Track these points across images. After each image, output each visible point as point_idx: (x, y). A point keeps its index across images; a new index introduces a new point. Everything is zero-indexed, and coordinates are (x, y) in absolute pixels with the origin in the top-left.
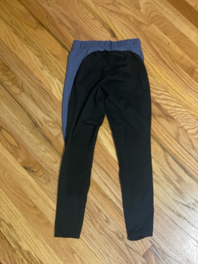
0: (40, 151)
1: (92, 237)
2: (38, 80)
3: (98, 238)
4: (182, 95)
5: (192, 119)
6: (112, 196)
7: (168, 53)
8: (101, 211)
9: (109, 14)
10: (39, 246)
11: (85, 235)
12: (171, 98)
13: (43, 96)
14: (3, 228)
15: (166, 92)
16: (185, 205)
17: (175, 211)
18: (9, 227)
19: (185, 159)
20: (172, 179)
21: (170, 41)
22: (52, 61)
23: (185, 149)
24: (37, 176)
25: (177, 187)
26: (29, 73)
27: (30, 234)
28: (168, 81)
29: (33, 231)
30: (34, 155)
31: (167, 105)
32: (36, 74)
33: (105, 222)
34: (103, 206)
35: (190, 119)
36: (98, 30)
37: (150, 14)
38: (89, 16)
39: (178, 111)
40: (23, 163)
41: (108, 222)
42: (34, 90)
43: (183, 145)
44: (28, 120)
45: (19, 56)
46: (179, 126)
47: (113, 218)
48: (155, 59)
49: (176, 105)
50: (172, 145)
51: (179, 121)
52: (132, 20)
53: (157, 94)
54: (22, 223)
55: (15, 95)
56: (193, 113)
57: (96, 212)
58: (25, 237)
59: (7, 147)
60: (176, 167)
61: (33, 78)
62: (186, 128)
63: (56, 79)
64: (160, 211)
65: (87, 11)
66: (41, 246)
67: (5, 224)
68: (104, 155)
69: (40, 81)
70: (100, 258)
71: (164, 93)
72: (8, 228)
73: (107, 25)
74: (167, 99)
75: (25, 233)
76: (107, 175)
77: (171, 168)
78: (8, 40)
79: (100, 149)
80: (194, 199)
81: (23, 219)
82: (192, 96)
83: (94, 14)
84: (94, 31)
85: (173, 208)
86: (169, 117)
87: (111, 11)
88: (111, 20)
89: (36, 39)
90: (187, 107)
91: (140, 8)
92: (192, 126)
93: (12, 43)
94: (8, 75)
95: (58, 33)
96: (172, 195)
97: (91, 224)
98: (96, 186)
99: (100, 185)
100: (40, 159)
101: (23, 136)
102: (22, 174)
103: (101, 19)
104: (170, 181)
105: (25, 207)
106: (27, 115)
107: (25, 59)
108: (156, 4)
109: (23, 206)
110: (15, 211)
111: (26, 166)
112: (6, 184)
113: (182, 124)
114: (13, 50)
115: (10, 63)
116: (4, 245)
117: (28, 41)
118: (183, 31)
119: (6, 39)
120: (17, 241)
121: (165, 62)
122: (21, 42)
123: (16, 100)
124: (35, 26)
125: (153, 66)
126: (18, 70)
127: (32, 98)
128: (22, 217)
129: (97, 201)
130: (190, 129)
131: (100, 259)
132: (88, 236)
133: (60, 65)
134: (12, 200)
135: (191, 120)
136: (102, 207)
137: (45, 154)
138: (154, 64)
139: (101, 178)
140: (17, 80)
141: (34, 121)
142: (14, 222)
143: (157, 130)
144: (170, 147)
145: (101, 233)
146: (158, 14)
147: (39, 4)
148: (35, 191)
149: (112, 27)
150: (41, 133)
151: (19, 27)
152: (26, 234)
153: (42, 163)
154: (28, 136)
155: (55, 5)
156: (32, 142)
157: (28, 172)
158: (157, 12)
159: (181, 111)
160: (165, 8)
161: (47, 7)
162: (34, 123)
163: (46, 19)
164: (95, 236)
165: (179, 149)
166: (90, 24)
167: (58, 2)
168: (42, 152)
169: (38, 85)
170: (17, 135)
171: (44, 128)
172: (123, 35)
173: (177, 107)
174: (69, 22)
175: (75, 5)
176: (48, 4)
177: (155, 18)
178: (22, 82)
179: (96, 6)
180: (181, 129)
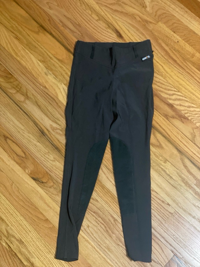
0: (49, 160)
1: (109, 249)
2: (43, 86)
3: (116, 250)
4: (196, 94)
7: (178, 51)
9: (113, 14)
10: (53, 262)
11: (101, 247)
12: (184, 98)
13: (49, 102)
14: (13, 245)
15: (179, 92)
17: (197, 217)
18: (20, 243)
20: (190, 183)
21: (180, 39)
22: (57, 66)
24: (47, 187)
25: (197, 191)
26: (33, 80)
27: (42, 250)
28: (180, 80)
29: (45, 246)
30: (42, 165)
31: (181, 105)
36: (104, 31)
37: (156, 12)
38: (93, 18)
39: (193, 111)
40: (31, 173)
45: (22, 62)
46: (194, 127)
48: (164, 58)
49: (190, 104)
50: (188, 147)
51: (194, 122)
52: (139, 19)
53: (170, 95)
54: (33, 238)
57: (112, 222)
58: (38, 253)
61: (38, 84)
63: (61, 84)
64: (180, 217)
65: (90, 13)
66: (55, 262)
67: (15, 240)
69: (45, 87)
71: (177, 93)
73: (112, 25)
74: (179, 100)
75: (37, 248)
77: (189, 171)
78: (9, 46)
83: (98, 14)
84: (99, 32)
85: (194, 214)
87: (116, 11)
88: (117, 21)
91: (146, 7)
93: (14, 49)
95: (61, 37)
96: (192, 200)
97: (107, 236)
98: (110, 195)
100: (49, 169)
101: (30, 145)
102: (31, 186)
103: (105, 20)
104: (189, 186)
105: (36, 220)
106: (33, 123)
107: (28, 65)
110: (25, 225)
111: (34, 177)
114: (15, 56)
116: (15, 262)
117: (30, 46)
118: (191, 28)
120: (29, 258)
121: (175, 61)
122: (23, 47)
123: (21, 108)
124: (37, 30)
125: (163, 65)
126: (21, 77)
127: (38, 105)
128: (33, 231)
129: (112, 211)
132: (104, 248)
133: (65, 69)
137: (54, 163)
138: (164, 63)
140: (21, 87)
141: (40, 128)
142: (25, 237)
143: (172, 132)
144: (186, 149)
145: (119, 245)
146: (165, 11)
147: (40, 8)
148: (46, 203)
149: (118, 28)
150: (49, 141)
152: (38, 250)
153: (52, 172)
154: (35, 145)
155: (56, 7)
156: (40, 151)
157: (37, 183)
158: (164, 10)
159: (195, 111)
160: (173, 5)
161: (49, 10)
162: (41, 131)
163: (49, 22)
164: (113, 248)
165: (197, 150)
166: (94, 26)
167: (59, 4)
168: (51, 161)
169: (43, 91)
170: (24, 145)
171: (52, 136)
172: (129, 35)
173: (191, 107)
174: (72, 24)
175: (78, 6)
176: (50, 7)
177: (162, 16)
178: (26, 88)
179: (100, 7)
180: (196, 129)
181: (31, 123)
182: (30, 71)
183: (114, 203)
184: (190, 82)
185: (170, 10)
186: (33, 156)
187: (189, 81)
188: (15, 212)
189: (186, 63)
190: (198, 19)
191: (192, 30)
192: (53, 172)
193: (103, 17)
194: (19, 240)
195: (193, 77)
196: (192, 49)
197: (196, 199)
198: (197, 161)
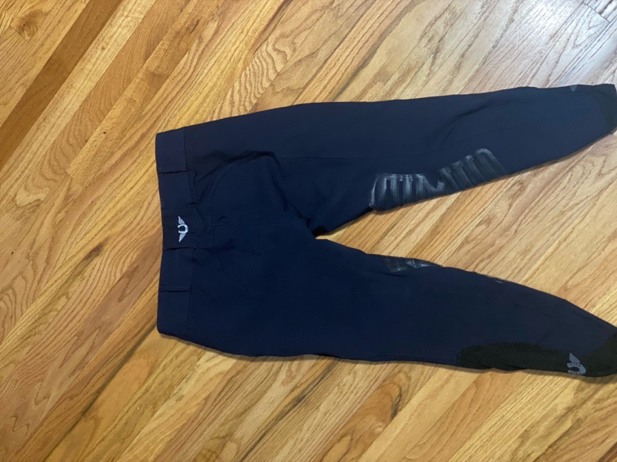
0: (354, 385)
2: (206, 404)
3: (527, 236)
4: (207, 92)
5: (253, 66)
6: (433, 216)
7: (125, 130)
8: (467, 237)
9: (55, 266)
11: (524, 267)
13: (236, 390)
14: (532, 453)
16: (435, 58)
17: (449, 77)
18: (528, 438)
19: (338, 71)
20: (382, 93)
21: (98, 130)
22: (162, 376)
23: (318, 71)
24: (409, 386)
25: (398, 79)
26: (192, 425)
27: (538, 390)
29: (531, 384)
30: (365, 398)
32: (194, 410)
33: (491, 226)
34: (456, 234)
35: (254, 69)
36: (89, 284)
37: (47, 180)
38: (63, 307)
39: (240, 95)
40: (383, 421)
41: (489, 219)
42: (227, 412)
43: (310, 77)
44: (292, 417)
45: (157, 450)
46: (271, 91)
47: (479, 209)
48: (138, 158)
49: (227, 102)
51: (261, 91)
52: (62, 215)
54: (514, 410)
55: (240, 453)
56: (240, 65)
57: (471, 247)
58: (545, 400)
59: (353, 458)
60: (356, 87)
61: (202, 414)
62: (272, 76)
63: (198, 366)
65: (53, 313)
67: (522, 449)
69: (206, 399)
70: (570, 229)
72: (531, 440)
73: (76, 268)
75: (536, 400)
76: (390, 233)
80: (421, 39)
81: (506, 410)
82: (206, 71)
83: (56, 298)
84: (92, 294)
85: (444, 83)
87: (48, 261)
88: (68, 258)
89: (119, 417)
90: (230, 80)
91: (39, 200)
92: (267, 63)
95: (104, 370)
96: (415, 88)
97: (499, 256)
99: (412, 246)
100: (372, 383)
101: (325, 426)
102: (409, 420)
103: (66, 282)
104: (388, 95)
105: (478, 406)
106: (281, 422)
107: (163, 437)
108: (26, 168)
109: (477, 410)
110: (490, 428)
111: (390, 413)
113: (266, 84)
116: (568, 446)
117: (125, 435)
118: (76, 108)
120: (556, 418)
121: (143, 137)
122: (128, 449)
123: (252, 449)
124: (92, 422)
126: (187, 451)
127: (243, 413)
128: (501, 411)
129: (448, 248)
130: (274, 68)
131: (574, 228)
132: (525, 260)
133: (169, 358)
134: (468, 436)
135: (256, 67)
136: (459, 235)
137: (360, 373)
139: (398, 245)
140: (209, 451)
141: (291, 406)
142: (515, 427)
145: (516, 231)
146: (46, 162)
147: (46, 418)
149: (82, 255)
150: (315, 386)
153: (379, 377)
154: (326, 414)
155: (45, 384)
156: (336, 404)
157: (403, 407)
158: (43, 163)
159: (239, 91)
160: (33, 147)
161: (50, 399)
162: (296, 403)
163: (75, 399)
164: (524, 244)
165: (316, 84)
166: (79, 304)
167: (39, 378)
168: (356, 380)
169: (215, 404)
170: (326, 439)
171: (304, 380)
172: (95, 231)
173: (233, 99)
174: (77, 349)
175: (42, 339)
176: (45, 398)
177: (54, 168)
178: (211, 439)
179: (42, 294)
180: (276, 87)
181: (282, 425)
182: (175, 433)
183: (432, 245)
184: (184, 104)
185: (42, 151)
186: (348, 418)
187: (182, 107)
188: (465, 452)
189: (146, 114)
190: (59, 95)
191: (81, 106)
192: (378, 375)
193: (61, 287)
194: (520, 440)
195: (173, 99)
196: (118, 105)
197: (414, 80)
198: (338, 82)
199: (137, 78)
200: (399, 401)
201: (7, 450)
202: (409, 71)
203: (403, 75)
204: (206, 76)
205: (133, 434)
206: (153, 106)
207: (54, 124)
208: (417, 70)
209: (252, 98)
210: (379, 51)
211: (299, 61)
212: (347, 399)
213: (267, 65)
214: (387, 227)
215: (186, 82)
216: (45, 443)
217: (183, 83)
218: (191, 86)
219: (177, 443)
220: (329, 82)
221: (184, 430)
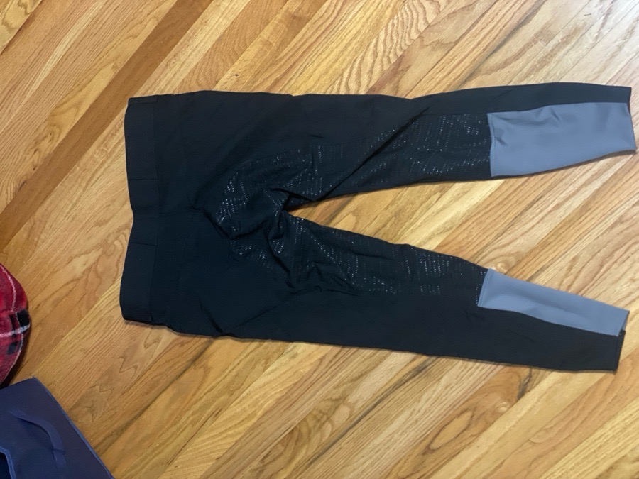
5: (402, 15)
6: (585, 191)
8: (621, 217)
16: (605, 20)
19: (495, 26)
23: (473, 26)
32: (307, 369)
34: (609, 213)
35: (403, 18)
42: (342, 374)
43: (464, 31)
44: (411, 386)
55: (353, 417)
56: (388, 13)
59: (472, 436)
60: (514, 45)
62: (422, 27)
68: (488, 211)
76: (535, 205)
79: (473, 223)
82: (350, 17)
86: (399, 67)
89: (230, 368)
90: (375, 28)
92: (418, 13)
94: (309, 432)
99: (559, 221)
109: (613, 399)
112: (560, 441)
113: (414, 36)
115: (283, 428)
119: (232, 436)
130: (425, 18)
134: (599, 425)
135: (405, 16)
136: (612, 213)
139: (542, 219)
151: (206, 406)
199: (275, 20)
200: (528, 382)
201: (112, 389)
202: (576, 31)
203: (568, 36)
204: (349, 23)
205: (242, 387)
206: (289, 51)
207: (185, 61)
208: (584, 31)
209: (398, 50)
210: (543, 8)
211: (454, 13)
212: (471, 375)
213: (418, 15)
214: (533, 198)
215: (327, 28)
216: (152, 388)
217: (323, 28)
218: (332, 33)
219: (287, 401)
220: (484, 38)
221: (295, 388)
